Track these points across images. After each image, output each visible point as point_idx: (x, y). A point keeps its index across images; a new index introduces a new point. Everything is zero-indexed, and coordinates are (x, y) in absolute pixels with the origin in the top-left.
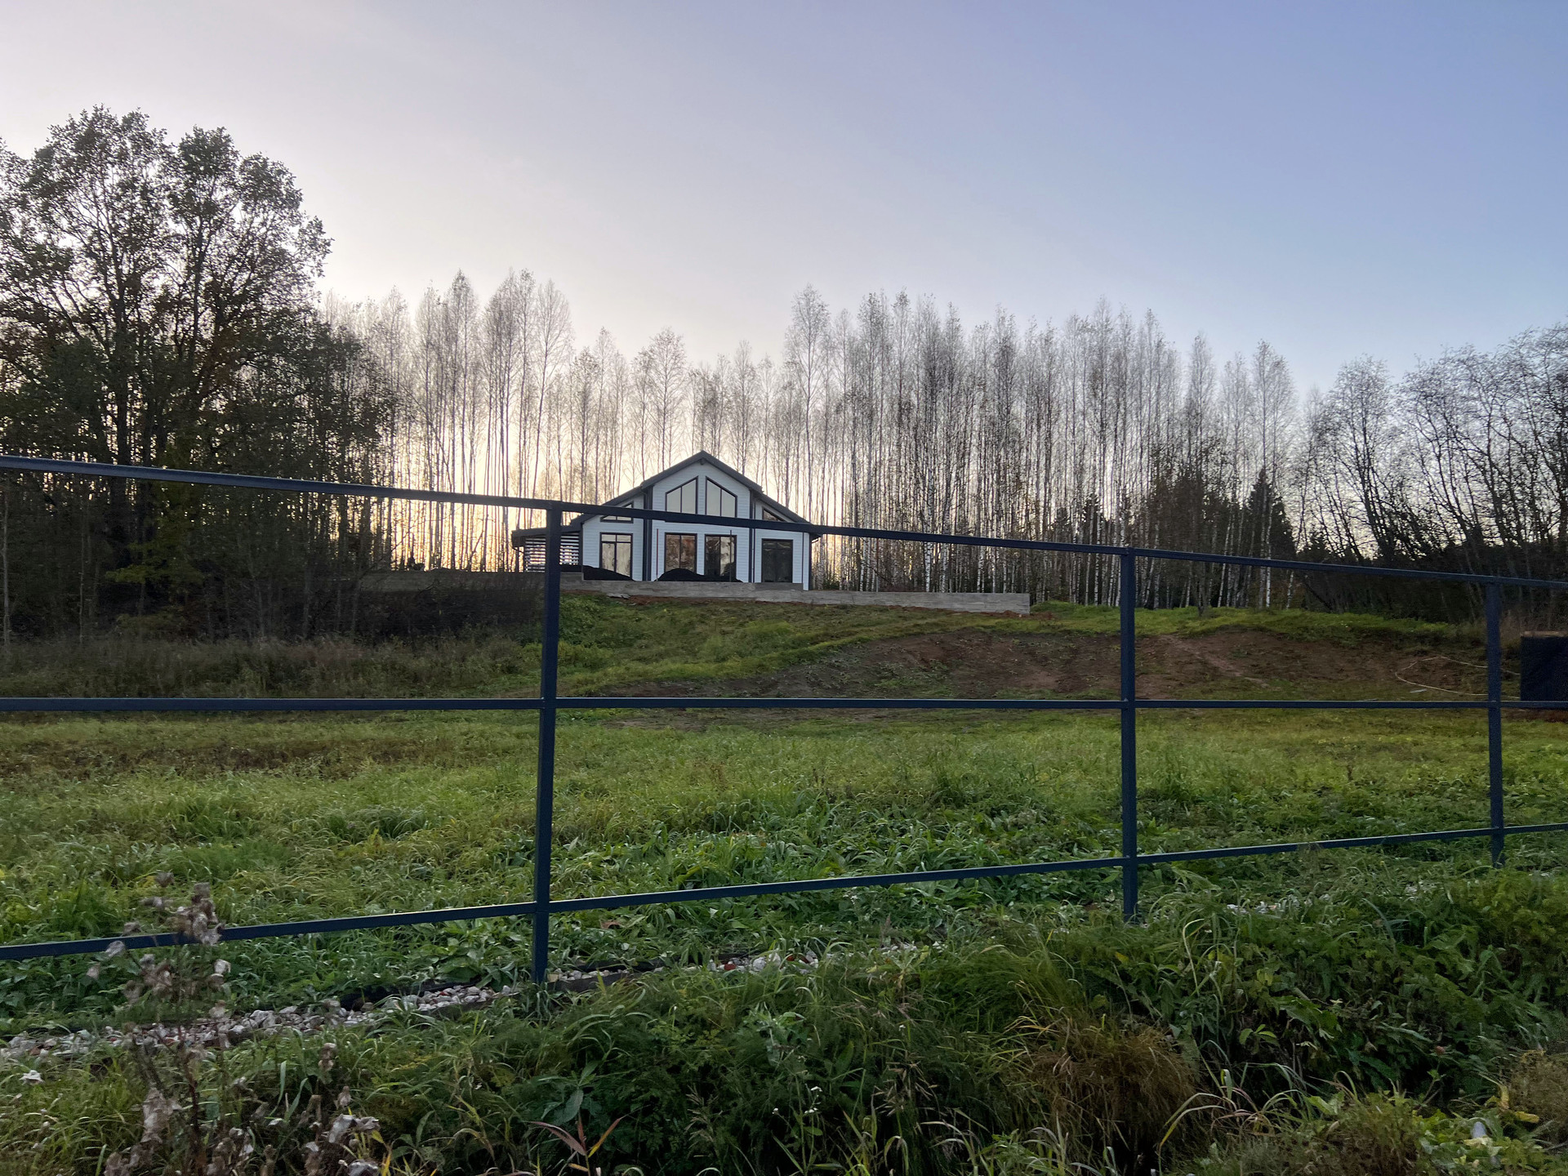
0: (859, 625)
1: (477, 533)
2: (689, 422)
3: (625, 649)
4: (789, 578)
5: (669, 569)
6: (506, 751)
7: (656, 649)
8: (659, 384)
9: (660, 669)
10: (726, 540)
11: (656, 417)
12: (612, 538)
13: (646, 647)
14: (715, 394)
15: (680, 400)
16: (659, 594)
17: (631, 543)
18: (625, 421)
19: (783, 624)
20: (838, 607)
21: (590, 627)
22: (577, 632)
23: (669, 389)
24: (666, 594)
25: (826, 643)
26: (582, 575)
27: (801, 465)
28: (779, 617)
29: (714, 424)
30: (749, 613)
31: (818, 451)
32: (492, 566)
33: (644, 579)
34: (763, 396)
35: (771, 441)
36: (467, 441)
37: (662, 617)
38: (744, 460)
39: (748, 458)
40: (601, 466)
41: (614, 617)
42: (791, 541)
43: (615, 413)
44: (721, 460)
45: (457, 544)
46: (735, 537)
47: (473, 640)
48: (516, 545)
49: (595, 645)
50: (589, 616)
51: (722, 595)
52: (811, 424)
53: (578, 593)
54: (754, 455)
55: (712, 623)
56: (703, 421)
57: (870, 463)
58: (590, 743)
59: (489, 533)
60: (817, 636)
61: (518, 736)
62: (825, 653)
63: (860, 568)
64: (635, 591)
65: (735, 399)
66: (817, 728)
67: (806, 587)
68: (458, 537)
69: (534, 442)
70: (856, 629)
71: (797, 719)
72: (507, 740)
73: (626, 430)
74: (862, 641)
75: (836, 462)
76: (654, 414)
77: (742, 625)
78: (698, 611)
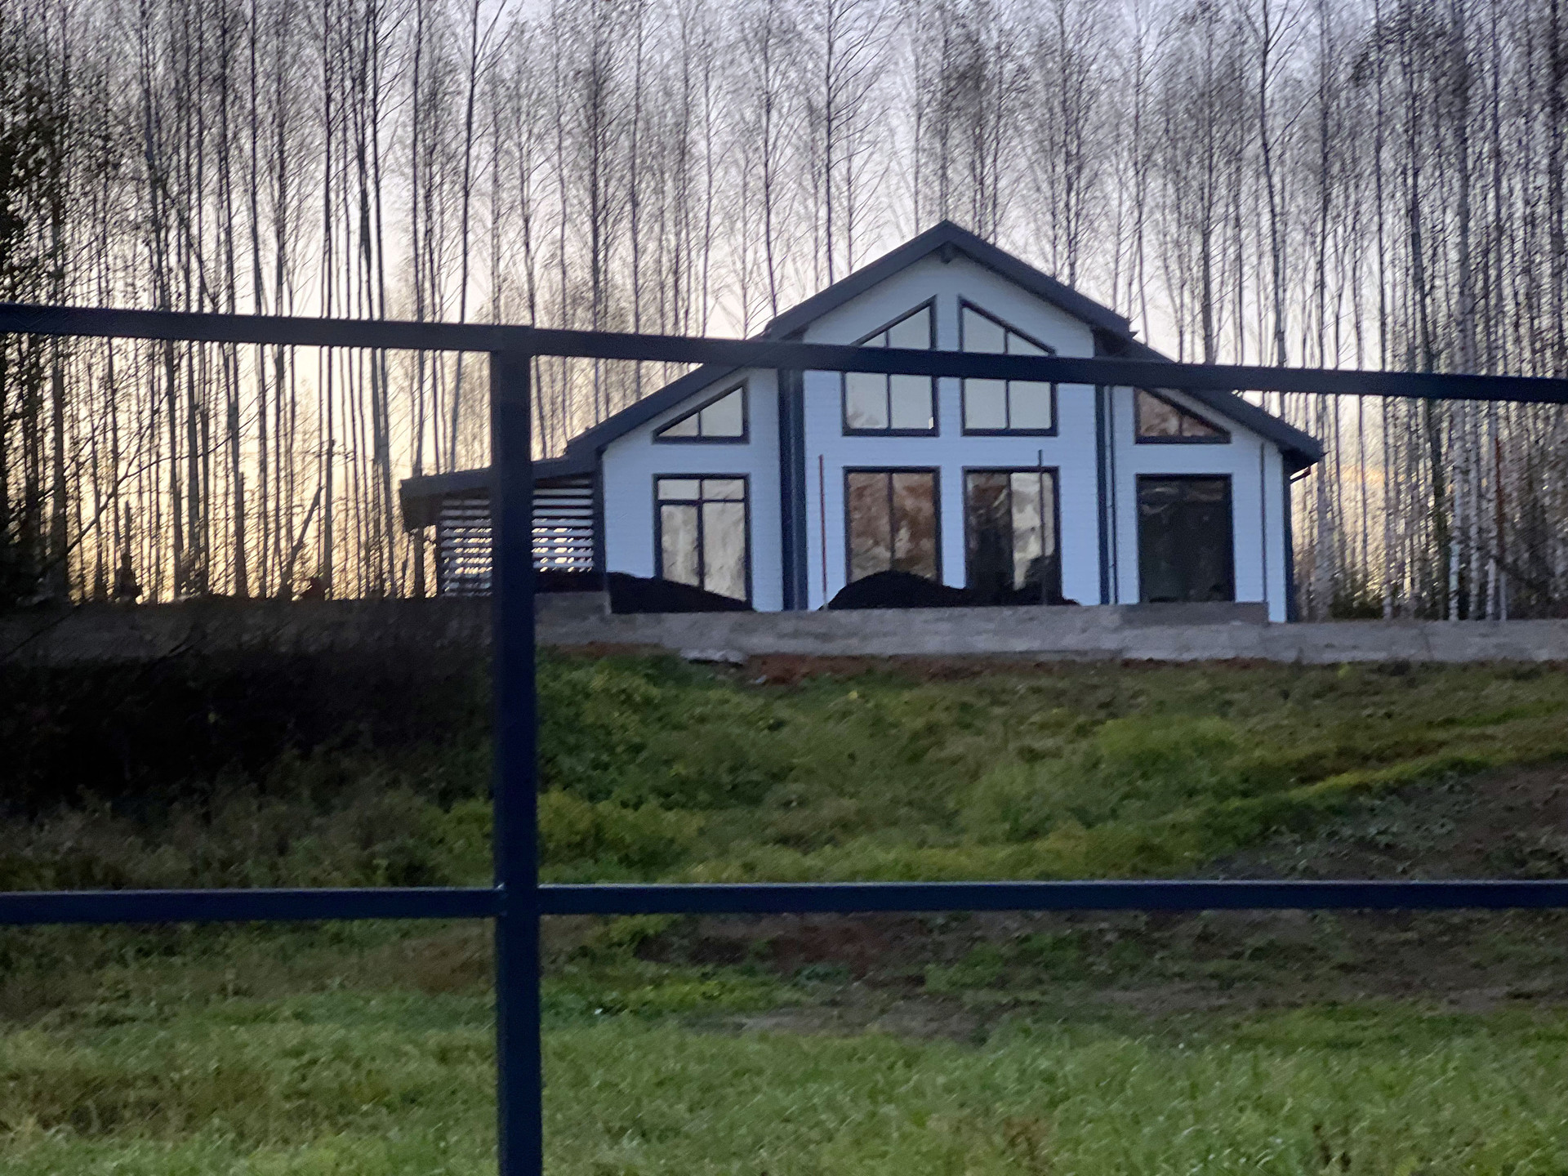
0: (1450, 722)
1: (307, 492)
2: (904, 139)
3: (740, 812)
4: (1225, 587)
5: (858, 575)
6: (411, 1099)
7: (832, 808)
8: (809, 34)
9: (845, 866)
10: (1027, 485)
11: (804, 131)
12: (689, 490)
13: (803, 803)
14: (979, 52)
15: (876, 74)
16: (835, 648)
17: (746, 500)
18: (716, 148)
19: (1210, 726)
20: (1381, 668)
21: (637, 749)
22: (597, 765)
23: (839, 45)
24: (855, 646)
25: (1348, 779)
26: (605, 599)
27: (1250, 251)
28: (1197, 704)
29: (978, 143)
30: (1102, 695)
31: (1301, 202)
32: (347, 584)
33: (788, 604)
34: (1125, 46)
35: (1154, 184)
36: (267, 231)
37: (845, 714)
38: (1072, 243)
39: (1083, 238)
40: (649, 282)
41: (702, 720)
42: (1226, 479)
43: (682, 126)
44: (1003, 244)
45: (250, 523)
46: (1053, 472)
47: (306, 793)
48: (413, 522)
49: (653, 802)
50: (632, 720)
51: (1019, 645)
52: (1276, 123)
53: (596, 653)
54: (1104, 226)
55: (996, 728)
56: (944, 136)
57: (1464, 230)
58: (647, 1075)
59: (338, 490)
60: (1319, 757)
61: (443, 1056)
62: (1344, 809)
63: (1445, 553)
64: (763, 642)
65: (1042, 61)
66: (1329, 1029)
67: (1277, 612)
68: (252, 506)
69: (455, 224)
70: (1440, 735)
71: (1264, 1005)
72: (412, 1066)
73: (719, 173)
74: (1462, 767)
75: (1358, 232)
76: (800, 121)
77: (1082, 731)
78: (951, 693)
